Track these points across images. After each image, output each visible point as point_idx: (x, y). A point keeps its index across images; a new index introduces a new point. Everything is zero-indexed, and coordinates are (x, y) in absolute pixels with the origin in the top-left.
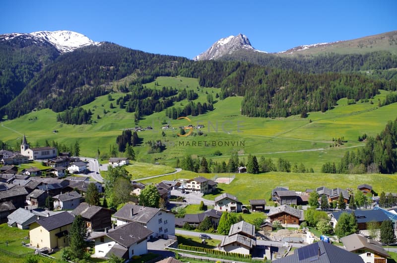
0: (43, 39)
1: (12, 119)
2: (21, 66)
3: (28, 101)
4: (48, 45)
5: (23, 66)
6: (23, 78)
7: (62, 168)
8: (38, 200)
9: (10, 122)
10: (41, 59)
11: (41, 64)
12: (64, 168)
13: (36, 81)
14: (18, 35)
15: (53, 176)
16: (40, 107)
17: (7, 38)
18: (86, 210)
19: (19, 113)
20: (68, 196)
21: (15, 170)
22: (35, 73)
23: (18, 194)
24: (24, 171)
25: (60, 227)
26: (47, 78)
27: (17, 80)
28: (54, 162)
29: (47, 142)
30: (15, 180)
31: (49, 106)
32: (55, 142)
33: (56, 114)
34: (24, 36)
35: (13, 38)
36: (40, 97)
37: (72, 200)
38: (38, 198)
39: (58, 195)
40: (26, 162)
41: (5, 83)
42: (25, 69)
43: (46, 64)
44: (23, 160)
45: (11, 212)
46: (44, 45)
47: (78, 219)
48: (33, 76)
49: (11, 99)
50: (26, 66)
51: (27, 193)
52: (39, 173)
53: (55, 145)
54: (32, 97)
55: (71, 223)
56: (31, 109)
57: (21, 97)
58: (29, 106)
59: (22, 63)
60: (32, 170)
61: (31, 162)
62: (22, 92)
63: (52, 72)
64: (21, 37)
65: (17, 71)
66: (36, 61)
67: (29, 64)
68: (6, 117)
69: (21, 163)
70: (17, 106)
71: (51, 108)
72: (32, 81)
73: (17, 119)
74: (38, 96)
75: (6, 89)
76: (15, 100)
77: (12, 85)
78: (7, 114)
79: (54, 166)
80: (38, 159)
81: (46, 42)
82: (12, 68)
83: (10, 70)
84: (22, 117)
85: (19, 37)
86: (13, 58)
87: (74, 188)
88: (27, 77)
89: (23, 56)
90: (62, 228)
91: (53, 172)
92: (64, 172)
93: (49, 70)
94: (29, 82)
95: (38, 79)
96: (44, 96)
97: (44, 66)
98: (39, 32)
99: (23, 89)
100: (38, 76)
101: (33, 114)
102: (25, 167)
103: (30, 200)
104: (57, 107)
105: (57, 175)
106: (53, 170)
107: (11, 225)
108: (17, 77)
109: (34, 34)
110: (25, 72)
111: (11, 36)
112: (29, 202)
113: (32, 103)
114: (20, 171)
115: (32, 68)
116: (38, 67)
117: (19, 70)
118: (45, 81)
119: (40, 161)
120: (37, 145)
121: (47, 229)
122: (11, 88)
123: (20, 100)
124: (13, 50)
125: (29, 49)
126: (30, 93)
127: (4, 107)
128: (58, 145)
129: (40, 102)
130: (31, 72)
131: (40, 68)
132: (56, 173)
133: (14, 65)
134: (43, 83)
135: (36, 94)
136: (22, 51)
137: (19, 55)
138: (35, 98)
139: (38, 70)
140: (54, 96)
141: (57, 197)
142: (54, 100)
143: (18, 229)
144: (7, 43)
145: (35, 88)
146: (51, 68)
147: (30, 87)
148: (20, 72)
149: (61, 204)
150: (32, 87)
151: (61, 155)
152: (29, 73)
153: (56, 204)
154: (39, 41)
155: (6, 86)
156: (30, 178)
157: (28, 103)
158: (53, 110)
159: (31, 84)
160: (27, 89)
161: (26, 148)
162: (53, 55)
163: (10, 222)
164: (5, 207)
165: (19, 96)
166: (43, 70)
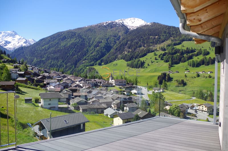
0: (121, 23)
1: (105, 65)
2: (111, 38)
3: (113, 55)
4: (124, 26)
5: (112, 38)
6: (111, 44)
7: (128, 90)
8: (117, 105)
9: (105, 66)
10: (120, 34)
11: (120, 36)
12: (129, 91)
13: (117, 45)
14: (110, 22)
15: (124, 94)
16: (119, 59)
17: (105, 24)
18: (140, 113)
19: (109, 62)
20: (131, 105)
21: (107, 89)
22: (117, 41)
23: (108, 101)
24: (111, 90)
25: (127, 119)
26: (122, 43)
27: (108, 45)
28: (125, 87)
29: (121, 77)
30: (107, 94)
31: (123, 58)
32: (126, 77)
33: (126, 62)
34: (112, 23)
35: (107, 24)
36: (119, 53)
37: (133, 107)
38: (117, 104)
39: (126, 104)
40: (112, 86)
41: (103, 46)
42: (112, 39)
43: (122, 36)
44: (110, 85)
45: (105, 109)
46: (121, 26)
47: (136, 116)
48: (116, 42)
49: (106, 54)
50: (113, 38)
51: (112, 101)
52: (117, 92)
53: (126, 79)
54: (115, 54)
55: (133, 118)
56: (115, 60)
57: (110, 53)
58: (113, 58)
59: (111, 36)
60: (114, 90)
61: (114, 86)
62: (111, 51)
63: (125, 40)
64: (111, 23)
65: (109, 40)
66: (118, 35)
67: (114, 37)
68: (103, 63)
69: (109, 86)
70: (108, 58)
71: (124, 59)
72: (115, 45)
73: (108, 65)
74: (118, 53)
75: (103, 50)
76: (107, 55)
77: (106, 47)
78: (104, 62)
79: (125, 89)
80: (117, 85)
81: (123, 25)
82: (106, 39)
83: (106, 40)
84: (110, 64)
85: (110, 23)
86: (107, 34)
87: (134, 101)
88: (113, 43)
89: (112, 33)
90: (128, 119)
91: (124, 92)
92: (129, 93)
93: (124, 39)
94: (114, 46)
95: (118, 44)
96: (121, 53)
97: (121, 37)
98: (119, 20)
99: (111, 49)
100: (118, 42)
101: (115, 62)
102: (111, 89)
103: (113, 105)
104: (127, 58)
105: (126, 94)
106: (124, 91)
107: (106, 115)
108: (109, 43)
109: (117, 21)
110: (112, 41)
111: (106, 23)
112: (113, 106)
113: (115, 57)
114: (109, 90)
115: (116, 39)
116: (119, 38)
117: (110, 40)
118: (121, 45)
119: (118, 86)
120: (117, 78)
121: (121, 119)
122: (106, 49)
123: (109, 55)
124: (107, 30)
125: (114, 29)
126: (114, 51)
127: (102, 58)
128: (127, 79)
129: (119, 56)
130: (115, 40)
131: (120, 38)
132: (126, 93)
133: (107, 37)
134: (121, 46)
135: (117, 52)
136: (111, 30)
137: (110, 32)
138: (116, 54)
139: (118, 40)
140: (126, 53)
141: (126, 105)
142: (126, 55)
143: (108, 117)
144: (105, 26)
145: (117, 49)
146: (124, 38)
147: (114, 48)
148: (110, 41)
149: (128, 108)
150: (115, 48)
151: (128, 84)
152: (114, 41)
153: (125, 108)
154: (119, 24)
155: (104, 48)
156: (113, 94)
157: (113, 56)
158: (125, 60)
159: (115, 47)
160: (113, 49)
161: (112, 79)
162: (126, 31)
163: (105, 113)
164: (103, 106)
165: (109, 53)
166: (121, 39)
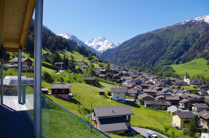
0: (201, 21)
1: (183, 63)
2: (189, 37)
3: (192, 54)
4: (204, 24)
5: (190, 36)
6: (190, 42)
7: (204, 90)
9: (182, 65)
10: (200, 32)
11: (199, 34)
12: (205, 91)
13: (196, 44)
14: (188, 21)
15: (198, 94)
16: (198, 57)
17: (183, 24)
18: (206, 114)
19: (187, 60)
20: (200, 105)
21: (179, 88)
22: (196, 40)
24: (184, 89)
26: (202, 41)
27: (186, 44)
28: (200, 87)
29: (198, 76)
30: (177, 93)
31: (203, 57)
32: (203, 76)
33: (207, 61)
34: (191, 21)
35: (185, 23)
36: (198, 52)
37: (202, 108)
40: (185, 85)
41: (181, 45)
42: (191, 38)
43: (202, 34)
44: (184, 84)
46: (201, 24)
48: (195, 41)
49: (183, 53)
50: (192, 36)
52: (191, 92)
53: (203, 78)
54: (194, 52)
56: (193, 58)
57: (188, 52)
58: (192, 57)
59: (189, 35)
60: (187, 89)
61: (188, 85)
62: (189, 50)
63: (206, 38)
64: (190, 22)
65: (187, 39)
66: (197, 33)
67: (193, 35)
68: (181, 62)
69: (183, 85)
70: (186, 57)
71: (204, 58)
72: (194, 44)
73: (186, 63)
74: (197, 51)
75: (181, 49)
76: (185, 54)
77: (184, 46)
78: (181, 61)
79: (200, 89)
80: (192, 84)
81: (203, 22)
82: (185, 38)
83: (184, 39)
84: (188, 62)
85: (189, 22)
86: (186, 33)
88: (192, 42)
89: (190, 31)
91: (198, 92)
92: (204, 93)
93: (204, 37)
94: (193, 44)
95: (198, 43)
96: (200, 52)
97: (201, 35)
98: (199, 18)
99: (189, 48)
100: (197, 41)
101: (194, 61)
102: (184, 87)
103: (181, 103)
104: (207, 57)
105: (200, 94)
106: (198, 91)
107: (168, 112)
108: (187, 42)
109: (196, 19)
110: (191, 39)
111: (185, 22)
113: (193, 55)
114: (181, 89)
115: (195, 37)
116: (198, 36)
117: (188, 38)
118: (201, 43)
119: (193, 85)
120: (193, 77)
122: (184, 48)
123: (188, 54)
124: (186, 29)
125: (193, 27)
126: (193, 50)
127: (180, 57)
128: (205, 78)
129: (198, 54)
130: (194, 39)
131: (199, 36)
132: (200, 93)
133: (186, 36)
134: (200, 44)
135: (196, 50)
136: (190, 29)
137: (188, 31)
138: (195, 53)
139: (198, 38)
140: (206, 51)
141: (194, 104)
142: (206, 53)
144: (183, 26)
145: (196, 47)
146: (205, 36)
147: (193, 47)
148: (188, 40)
149: (196, 109)
150: (194, 47)
151: (205, 83)
152: (193, 40)
153: (193, 108)
154: (199, 22)
155: (182, 47)
156: (185, 93)
157: (191, 55)
158: (205, 59)
159: (194, 46)
160: (192, 48)
161: (187, 78)
162: (206, 28)
164: (167, 103)
165: (187, 52)
166: (201, 37)
